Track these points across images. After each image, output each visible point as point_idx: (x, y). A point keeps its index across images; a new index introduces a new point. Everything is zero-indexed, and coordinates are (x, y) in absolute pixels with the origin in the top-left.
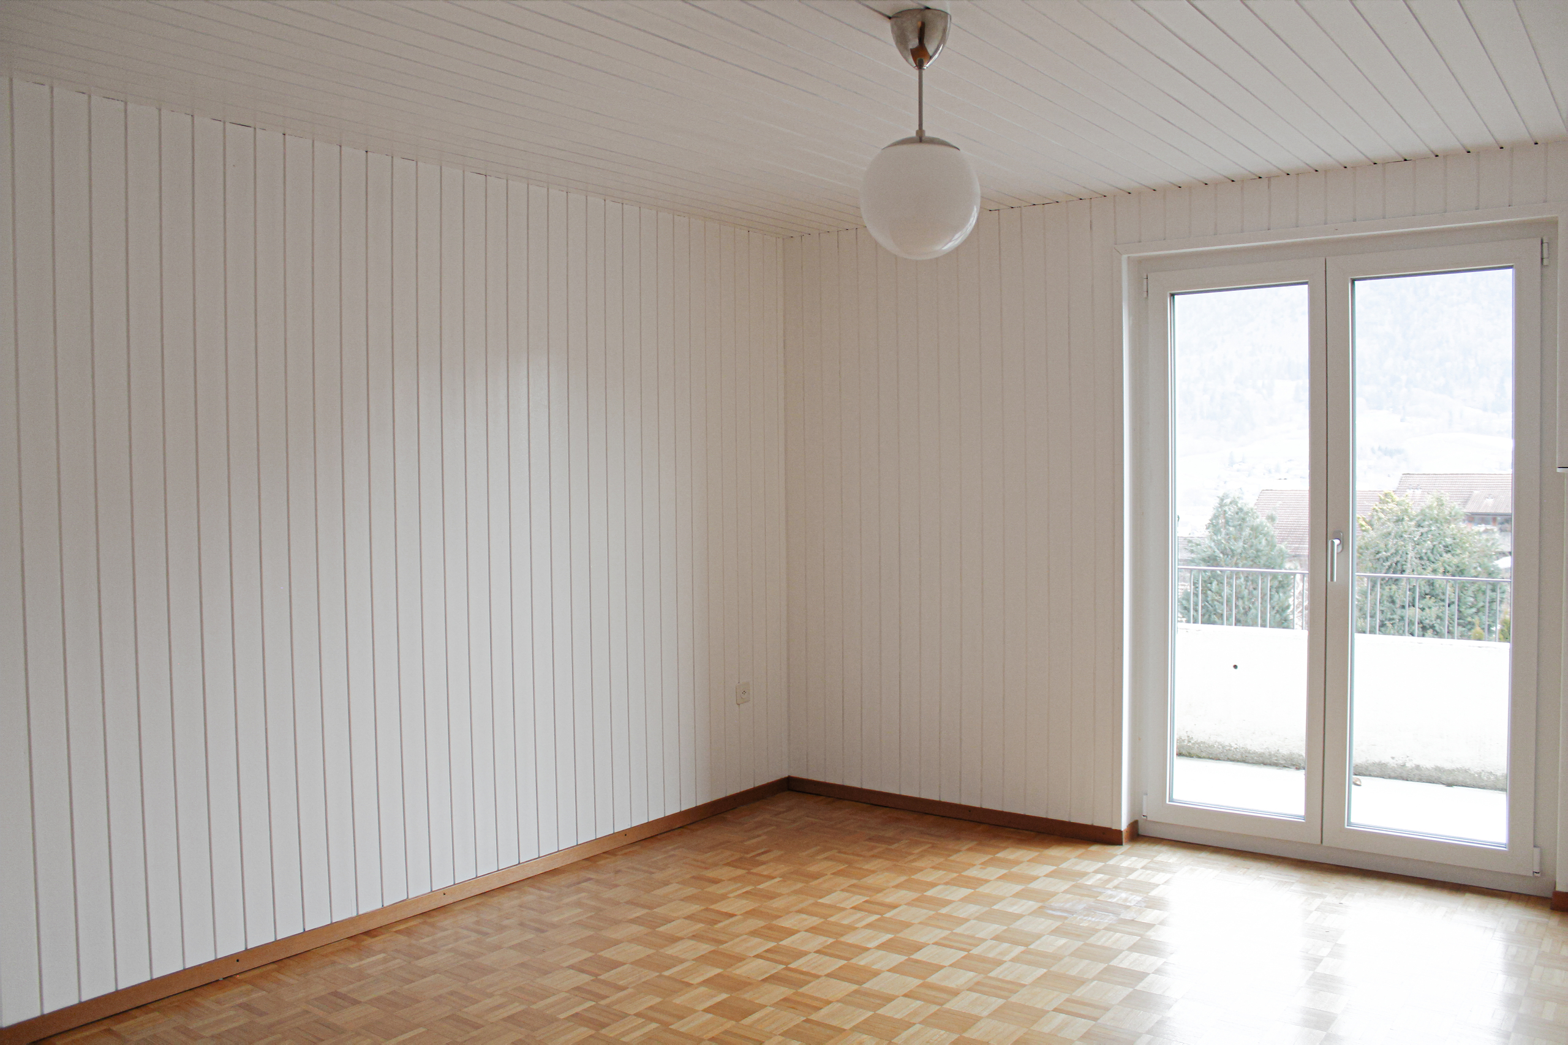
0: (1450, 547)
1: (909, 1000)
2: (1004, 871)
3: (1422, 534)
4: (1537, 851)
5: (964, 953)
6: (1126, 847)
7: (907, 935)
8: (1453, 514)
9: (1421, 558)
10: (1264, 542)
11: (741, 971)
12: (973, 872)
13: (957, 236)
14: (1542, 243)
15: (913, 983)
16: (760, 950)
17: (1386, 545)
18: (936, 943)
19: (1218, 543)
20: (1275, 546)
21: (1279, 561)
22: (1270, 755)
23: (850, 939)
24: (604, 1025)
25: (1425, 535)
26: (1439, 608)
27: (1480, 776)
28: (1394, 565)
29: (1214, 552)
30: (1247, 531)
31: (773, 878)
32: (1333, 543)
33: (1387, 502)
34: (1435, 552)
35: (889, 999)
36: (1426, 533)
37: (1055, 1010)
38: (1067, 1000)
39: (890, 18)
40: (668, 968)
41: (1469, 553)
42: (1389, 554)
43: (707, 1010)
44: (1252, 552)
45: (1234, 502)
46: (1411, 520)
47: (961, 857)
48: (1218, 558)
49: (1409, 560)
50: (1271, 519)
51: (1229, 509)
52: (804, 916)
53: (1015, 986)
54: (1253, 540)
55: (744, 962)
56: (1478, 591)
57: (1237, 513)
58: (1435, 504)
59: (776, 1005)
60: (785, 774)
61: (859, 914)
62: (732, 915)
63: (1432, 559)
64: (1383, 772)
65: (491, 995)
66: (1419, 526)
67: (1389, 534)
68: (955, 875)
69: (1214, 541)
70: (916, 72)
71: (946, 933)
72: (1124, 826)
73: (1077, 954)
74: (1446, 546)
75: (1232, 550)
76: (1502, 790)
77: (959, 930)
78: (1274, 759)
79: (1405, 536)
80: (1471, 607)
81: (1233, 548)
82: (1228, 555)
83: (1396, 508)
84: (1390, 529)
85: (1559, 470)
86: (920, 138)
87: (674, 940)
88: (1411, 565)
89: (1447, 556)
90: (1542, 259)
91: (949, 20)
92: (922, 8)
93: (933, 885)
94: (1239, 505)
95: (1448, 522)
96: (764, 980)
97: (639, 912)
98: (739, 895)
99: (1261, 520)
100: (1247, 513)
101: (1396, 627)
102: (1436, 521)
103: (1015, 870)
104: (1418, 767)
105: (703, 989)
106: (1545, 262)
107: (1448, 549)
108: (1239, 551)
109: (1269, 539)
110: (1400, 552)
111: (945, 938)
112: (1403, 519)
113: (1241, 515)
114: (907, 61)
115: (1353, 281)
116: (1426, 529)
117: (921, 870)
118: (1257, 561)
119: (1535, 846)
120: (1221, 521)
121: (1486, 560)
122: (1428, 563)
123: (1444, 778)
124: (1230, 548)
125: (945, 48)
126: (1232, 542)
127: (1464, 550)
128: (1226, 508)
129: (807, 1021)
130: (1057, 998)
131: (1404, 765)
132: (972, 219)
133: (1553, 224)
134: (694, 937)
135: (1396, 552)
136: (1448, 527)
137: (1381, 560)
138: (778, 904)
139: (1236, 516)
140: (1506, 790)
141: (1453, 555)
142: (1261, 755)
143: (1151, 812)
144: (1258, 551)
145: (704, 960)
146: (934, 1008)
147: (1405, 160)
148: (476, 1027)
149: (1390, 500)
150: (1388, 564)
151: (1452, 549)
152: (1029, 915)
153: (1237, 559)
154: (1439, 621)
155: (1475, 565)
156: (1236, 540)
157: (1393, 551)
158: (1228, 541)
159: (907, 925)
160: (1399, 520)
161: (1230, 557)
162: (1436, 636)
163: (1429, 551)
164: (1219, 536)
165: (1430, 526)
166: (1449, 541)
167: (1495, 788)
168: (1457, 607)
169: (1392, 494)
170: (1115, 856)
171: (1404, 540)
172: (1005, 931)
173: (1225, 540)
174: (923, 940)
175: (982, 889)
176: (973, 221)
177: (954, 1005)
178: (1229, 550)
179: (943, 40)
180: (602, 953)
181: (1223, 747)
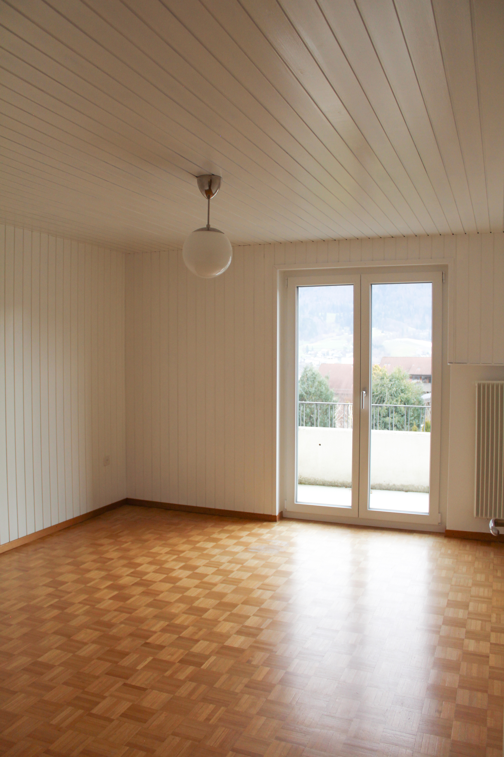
0: (403, 390)
1: (196, 589)
2: (228, 535)
3: (392, 385)
4: (440, 514)
5: (216, 569)
6: (278, 523)
7: (191, 563)
8: (405, 376)
9: (391, 395)
10: (324, 388)
11: (122, 582)
12: (215, 536)
13: (223, 269)
14: (443, 274)
15: (197, 582)
16: (128, 573)
17: (377, 390)
18: (204, 566)
19: (304, 389)
20: (329, 390)
21: (330, 397)
22: (335, 482)
23: (167, 566)
24: (66, 608)
25: (393, 385)
26: (399, 417)
27: (418, 488)
28: (380, 398)
29: (302, 393)
30: (316, 384)
31: (128, 542)
32: (363, 393)
33: (376, 370)
34: (397, 392)
35: (188, 589)
36: (394, 384)
37: (258, 588)
38: (262, 584)
39: (197, 177)
40: (89, 583)
41: (411, 393)
42: (378, 394)
43: (110, 599)
44: (319, 393)
45: (311, 370)
46: (387, 378)
47: (209, 529)
48: (304, 396)
49: (386, 396)
50: (327, 378)
51: (309, 373)
52: (145, 558)
53: (239, 581)
54: (319, 387)
55: (122, 578)
56: (415, 409)
57: (312, 375)
58: (397, 371)
59: (140, 594)
60: (125, 497)
61: (169, 556)
62: (112, 559)
63: (396, 395)
64: (381, 488)
65: (9, 600)
66: (390, 381)
67: (378, 384)
68: (207, 537)
69: (302, 388)
70: (207, 200)
71: (208, 561)
72: (277, 514)
73: (264, 566)
74: (402, 390)
75: (310, 392)
76: (426, 492)
77: (213, 559)
78: (336, 484)
79: (385, 385)
80: (412, 417)
81: (310, 391)
82: (308, 394)
83: (381, 373)
84: (378, 383)
85: (448, 364)
86: (208, 229)
87: (88, 571)
88: (387, 398)
89: (402, 395)
90: (443, 280)
91: (221, 180)
92: (211, 174)
93: (198, 542)
94: (313, 372)
95: (402, 379)
96: (133, 585)
97: (70, 560)
98: (114, 551)
99: (322, 378)
100: (316, 375)
101: (381, 426)
102: (398, 379)
103: (233, 534)
104: (394, 485)
105: (106, 590)
106: (444, 282)
107: (402, 391)
108: (313, 392)
109: (326, 387)
110: (383, 393)
111: (207, 563)
112: (384, 378)
113: (314, 376)
114: (204, 196)
115: (371, 285)
116: (393, 383)
117: (192, 536)
118: (321, 397)
119: (439, 513)
120: (305, 379)
121: (418, 396)
122: (394, 397)
123: (404, 489)
124: (309, 391)
125: (220, 190)
126: (310, 388)
127: (409, 391)
128: (307, 373)
129: (155, 600)
130: (257, 584)
131: (389, 485)
132: (229, 262)
133: (446, 266)
134: (97, 569)
135: (381, 393)
136: (403, 382)
137: (375, 396)
138: (132, 553)
139: (312, 376)
140: (428, 492)
141: (404, 394)
142: (331, 483)
143: (288, 507)
144: (321, 392)
145: (104, 578)
146: (207, 591)
147: (392, 237)
148: (6, 614)
149: (377, 369)
150: (377, 398)
151: (404, 391)
152: (242, 552)
153: (312, 396)
154: (399, 423)
155: (413, 398)
156: (312, 387)
157: (379, 392)
158: (308, 388)
159: (190, 559)
160: (382, 379)
161: (309, 395)
162: (397, 430)
163: (395, 392)
164: (304, 385)
165: (395, 381)
166: (403, 387)
167: (424, 492)
168: (406, 417)
169: (378, 366)
170: (274, 526)
171: (384, 387)
172: (232, 559)
173: (307, 387)
174: (198, 564)
175: (220, 543)
176: (229, 263)
177: (216, 589)
178: (308, 392)
179: (219, 187)
180: (57, 579)
181: (315, 480)
